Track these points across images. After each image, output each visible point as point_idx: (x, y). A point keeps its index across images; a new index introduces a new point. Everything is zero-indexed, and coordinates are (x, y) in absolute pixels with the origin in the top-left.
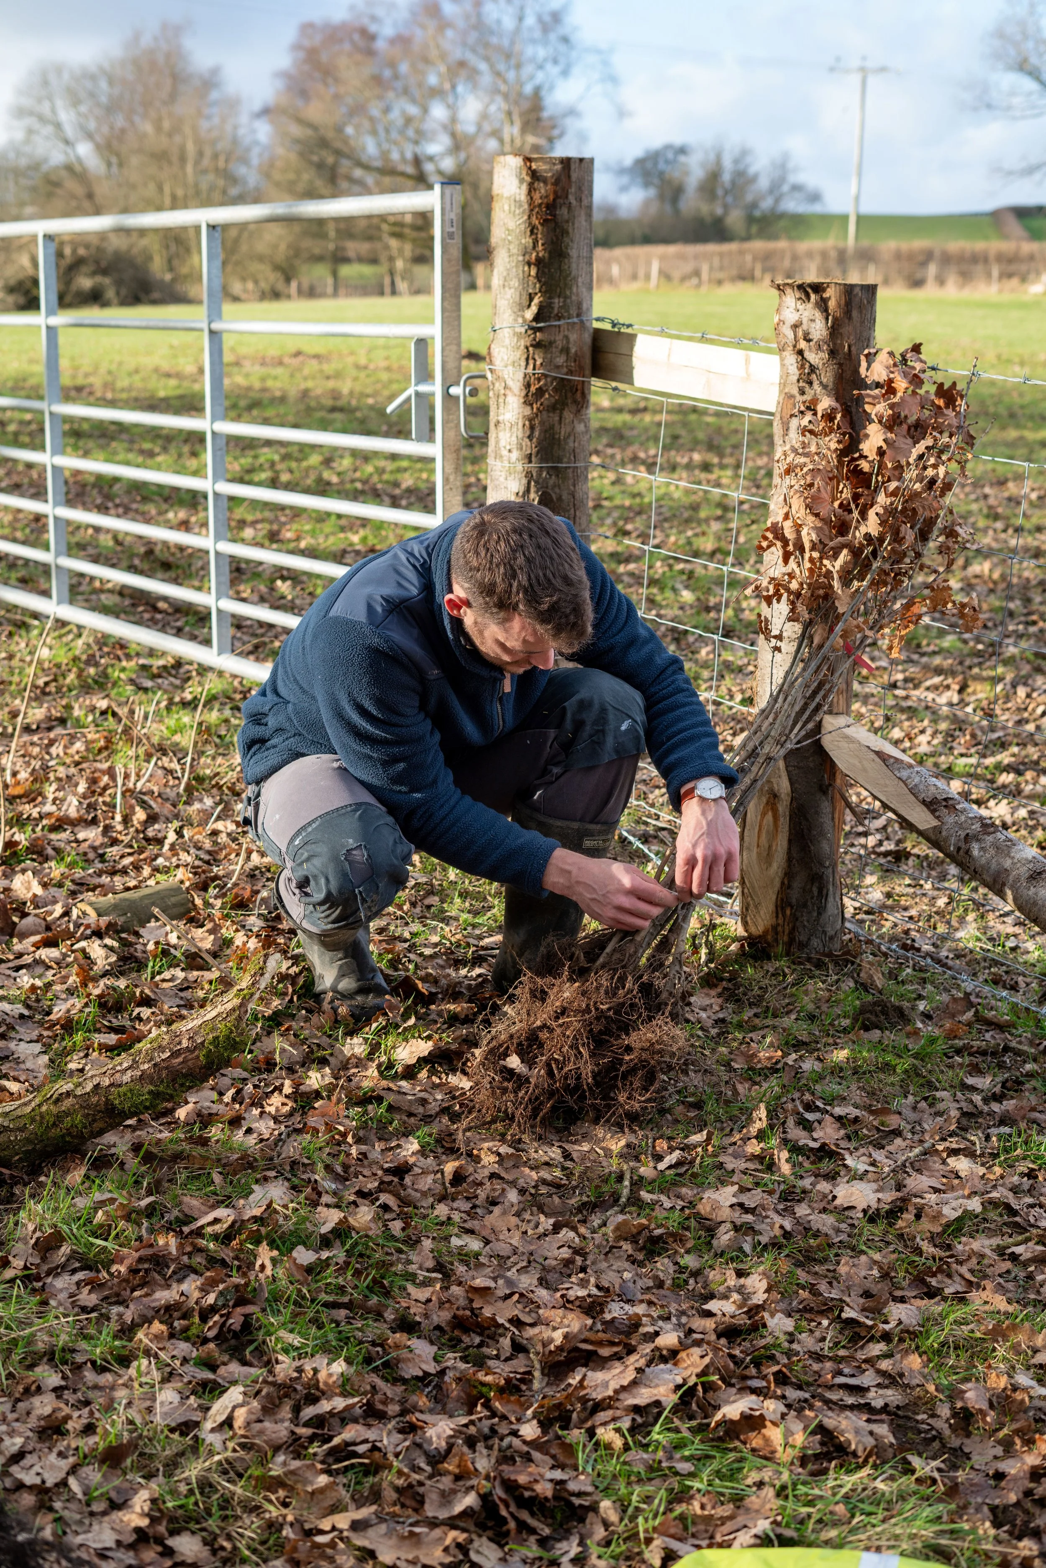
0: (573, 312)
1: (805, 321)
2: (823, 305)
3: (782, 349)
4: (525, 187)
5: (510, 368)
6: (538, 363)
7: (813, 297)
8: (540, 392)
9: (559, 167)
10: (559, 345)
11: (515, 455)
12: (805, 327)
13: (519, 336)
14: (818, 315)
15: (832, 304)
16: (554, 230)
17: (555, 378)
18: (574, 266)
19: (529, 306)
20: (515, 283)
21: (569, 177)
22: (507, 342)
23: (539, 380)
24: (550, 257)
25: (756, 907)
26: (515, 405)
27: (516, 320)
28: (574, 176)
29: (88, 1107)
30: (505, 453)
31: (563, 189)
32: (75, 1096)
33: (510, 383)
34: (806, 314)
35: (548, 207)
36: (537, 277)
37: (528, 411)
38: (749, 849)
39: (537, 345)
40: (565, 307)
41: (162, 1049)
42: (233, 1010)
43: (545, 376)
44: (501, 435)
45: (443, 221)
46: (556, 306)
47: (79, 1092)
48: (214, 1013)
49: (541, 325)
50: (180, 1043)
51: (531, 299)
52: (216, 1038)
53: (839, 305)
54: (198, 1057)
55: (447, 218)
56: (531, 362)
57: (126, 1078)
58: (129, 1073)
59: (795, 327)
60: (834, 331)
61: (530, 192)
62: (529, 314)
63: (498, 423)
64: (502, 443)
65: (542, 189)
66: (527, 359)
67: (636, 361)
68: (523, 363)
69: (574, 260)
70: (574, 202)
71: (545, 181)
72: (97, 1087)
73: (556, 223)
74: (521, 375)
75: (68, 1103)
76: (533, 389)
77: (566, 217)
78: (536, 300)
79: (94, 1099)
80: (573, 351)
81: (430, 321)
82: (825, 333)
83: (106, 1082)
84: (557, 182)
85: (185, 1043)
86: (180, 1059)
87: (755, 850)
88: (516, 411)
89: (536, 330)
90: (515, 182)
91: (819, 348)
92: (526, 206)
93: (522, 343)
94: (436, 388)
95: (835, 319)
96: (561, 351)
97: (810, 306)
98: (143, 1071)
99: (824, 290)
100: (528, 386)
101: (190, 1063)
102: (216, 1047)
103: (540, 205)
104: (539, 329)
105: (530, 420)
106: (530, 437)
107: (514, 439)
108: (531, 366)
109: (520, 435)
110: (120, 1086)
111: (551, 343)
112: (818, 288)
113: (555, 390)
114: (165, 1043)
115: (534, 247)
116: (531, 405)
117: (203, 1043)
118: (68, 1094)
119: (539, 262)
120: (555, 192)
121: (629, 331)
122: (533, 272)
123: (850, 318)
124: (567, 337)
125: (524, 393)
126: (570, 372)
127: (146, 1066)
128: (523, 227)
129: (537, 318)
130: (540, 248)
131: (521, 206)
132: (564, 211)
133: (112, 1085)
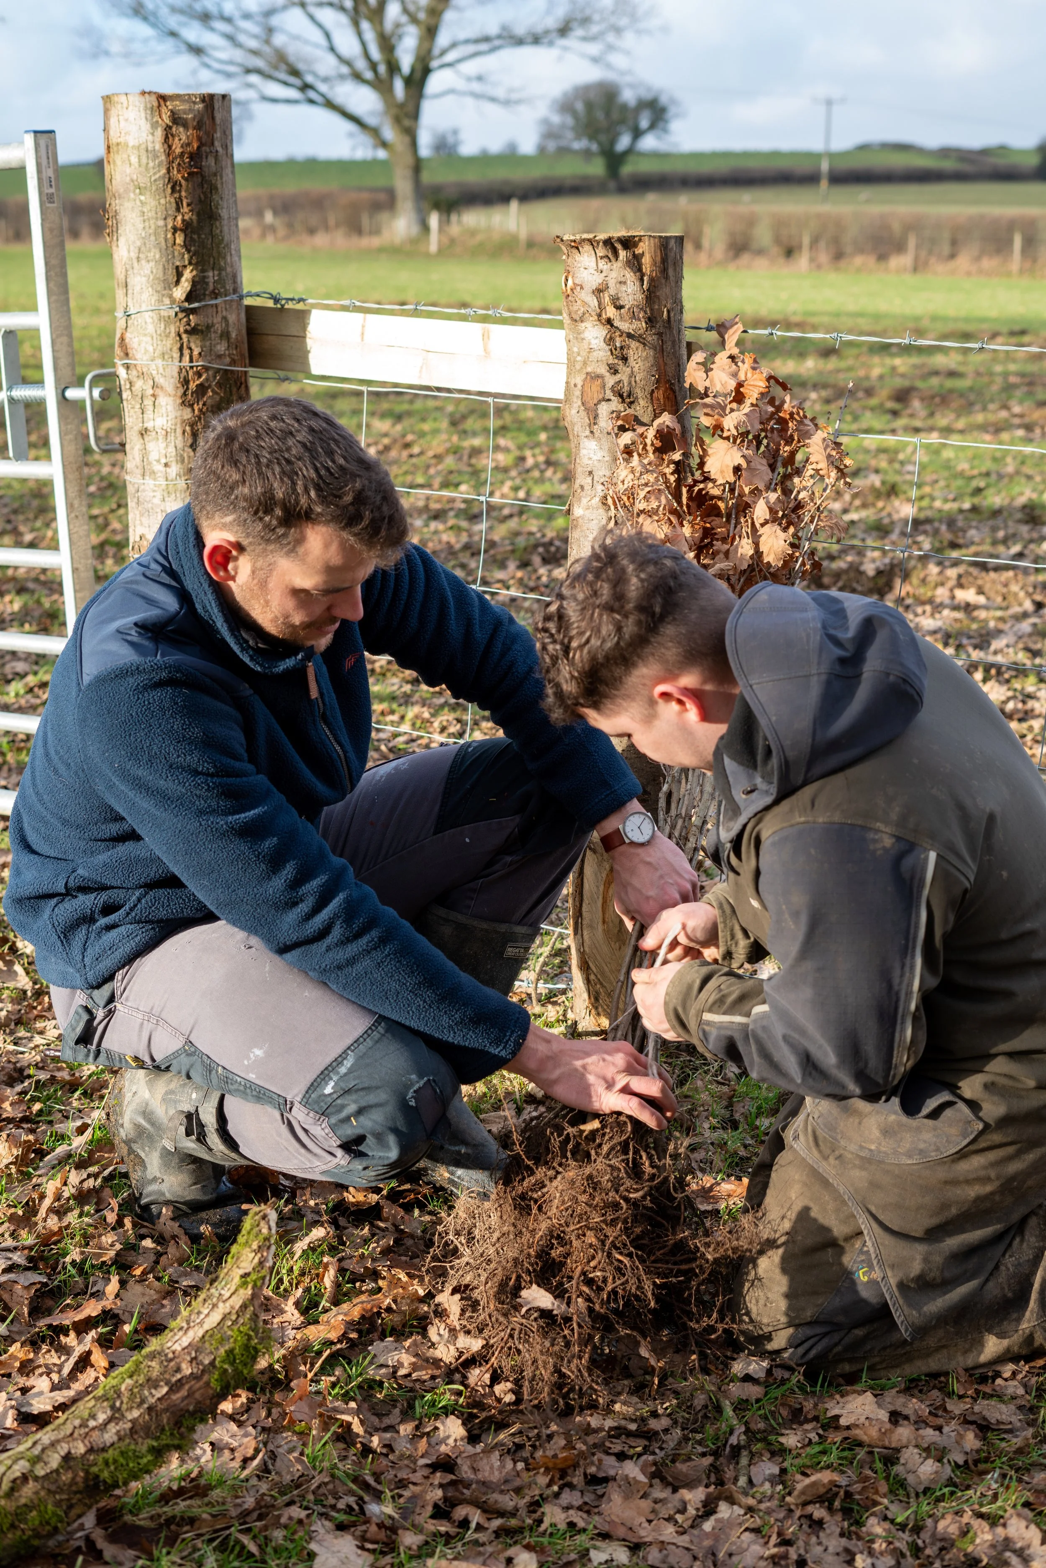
0: (229, 287)
1: (612, 284)
2: (635, 264)
3: (577, 320)
4: (159, 133)
5: (159, 362)
6: (196, 352)
7: (622, 254)
8: (202, 389)
9: (201, 106)
10: (219, 327)
11: (175, 469)
12: (612, 291)
13: (167, 321)
14: (630, 276)
15: (646, 261)
16: (201, 185)
17: (218, 371)
18: (225, 229)
19: (178, 282)
20: (155, 254)
21: (213, 118)
22: (151, 328)
23: (199, 375)
24: (199, 221)
25: (609, 995)
26: (170, 408)
27: (160, 301)
28: (218, 116)
29: (60, 1490)
30: (159, 468)
31: (207, 133)
32: (36, 1479)
33: (160, 380)
34: (614, 274)
35: (192, 156)
36: (185, 246)
37: (187, 414)
38: (591, 926)
39: (193, 331)
40: (220, 281)
41: (152, 1383)
42: (244, 1307)
43: (206, 369)
44: (151, 446)
45: (40, 180)
46: (211, 280)
47: (40, 1471)
48: (216, 1317)
49: (196, 305)
50: (178, 1370)
51: (179, 275)
52: (230, 1352)
53: (654, 263)
54: (208, 1384)
55: (44, 176)
56: (186, 352)
57: (110, 1436)
58: (113, 1428)
59: (599, 291)
60: (651, 296)
61: (166, 139)
62: (180, 292)
63: (143, 433)
64: (153, 456)
65: (182, 136)
66: (181, 349)
67: (309, 342)
68: (176, 355)
69: (225, 222)
70: (220, 149)
71: (185, 125)
72: (67, 1458)
73: (203, 177)
74: (176, 370)
75: (29, 1490)
76: (192, 386)
77: (213, 168)
78: (188, 274)
79: (66, 1477)
80: (233, 335)
81: (33, 308)
82: (640, 297)
83: (80, 1448)
84: (199, 126)
85: (187, 1370)
86: (183, 1392)
87: (600, 927)
88: (172, 415)
89: (188, 312)
90: (146, 126)
91: (634, 316)
92: (163, 158)
93: (173, 329)
94: (49, 393)
95: (652, 280)
96: (221, 336)
97: (617, 265)
98: (134, 1421)
99: (635, 245)
100: (186, 382)
101: (197, 1395)
102: (232, 1363)
103: (182, 155)
104: (193, 311)
105: (192, 426)
106: (193, 446)
107: (171, 449)
108: (187, 358)
109: (180, 445)
110: (104, 1450)
111: (209, 327)
112: (628, 243)
113: (219, 385)
114: (155, 1374)
115: (178, 209)
116: (191, 406)
117: (212, 1363)
118: (25, 1478)
119: (187, 228)
120: (199, 139)
121: (300, 306)
122: (180, 239)
123: (667, 278)
124: (225, 319)
125: (181, 391)
126: (233, 362)
127: (136, 1413)
128: (160, 184)
129: (189, 298)
130: (185, 209)
131: (156, 157)
132: (211, 161)
133: (91, 1450)
